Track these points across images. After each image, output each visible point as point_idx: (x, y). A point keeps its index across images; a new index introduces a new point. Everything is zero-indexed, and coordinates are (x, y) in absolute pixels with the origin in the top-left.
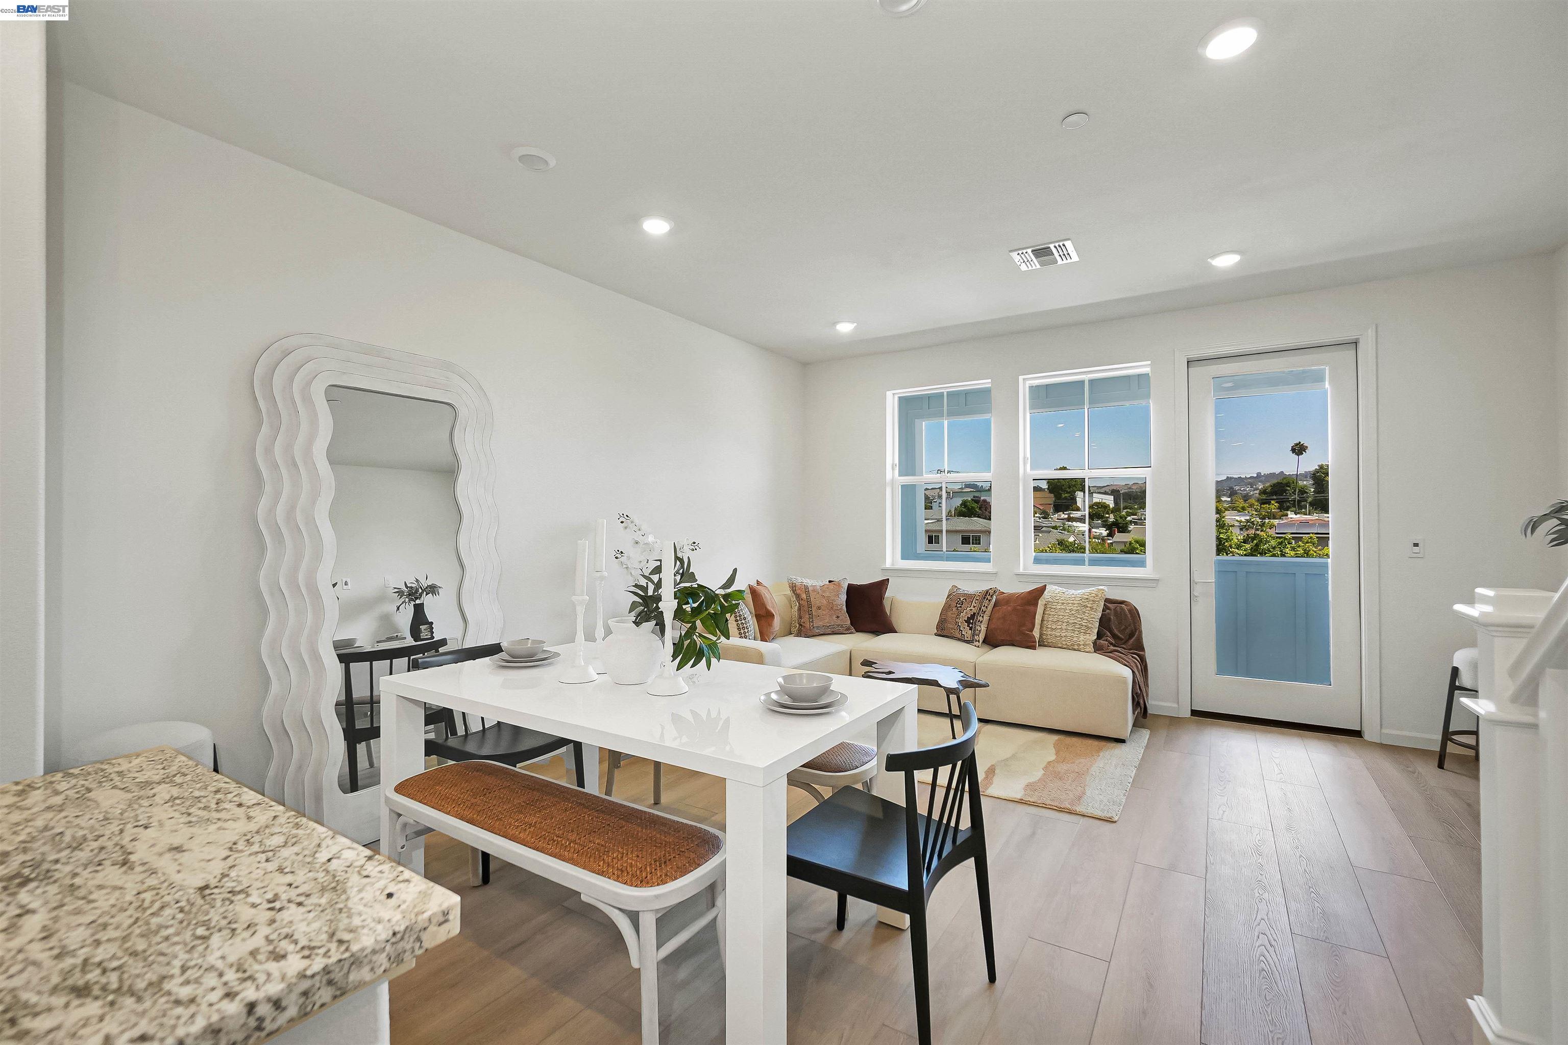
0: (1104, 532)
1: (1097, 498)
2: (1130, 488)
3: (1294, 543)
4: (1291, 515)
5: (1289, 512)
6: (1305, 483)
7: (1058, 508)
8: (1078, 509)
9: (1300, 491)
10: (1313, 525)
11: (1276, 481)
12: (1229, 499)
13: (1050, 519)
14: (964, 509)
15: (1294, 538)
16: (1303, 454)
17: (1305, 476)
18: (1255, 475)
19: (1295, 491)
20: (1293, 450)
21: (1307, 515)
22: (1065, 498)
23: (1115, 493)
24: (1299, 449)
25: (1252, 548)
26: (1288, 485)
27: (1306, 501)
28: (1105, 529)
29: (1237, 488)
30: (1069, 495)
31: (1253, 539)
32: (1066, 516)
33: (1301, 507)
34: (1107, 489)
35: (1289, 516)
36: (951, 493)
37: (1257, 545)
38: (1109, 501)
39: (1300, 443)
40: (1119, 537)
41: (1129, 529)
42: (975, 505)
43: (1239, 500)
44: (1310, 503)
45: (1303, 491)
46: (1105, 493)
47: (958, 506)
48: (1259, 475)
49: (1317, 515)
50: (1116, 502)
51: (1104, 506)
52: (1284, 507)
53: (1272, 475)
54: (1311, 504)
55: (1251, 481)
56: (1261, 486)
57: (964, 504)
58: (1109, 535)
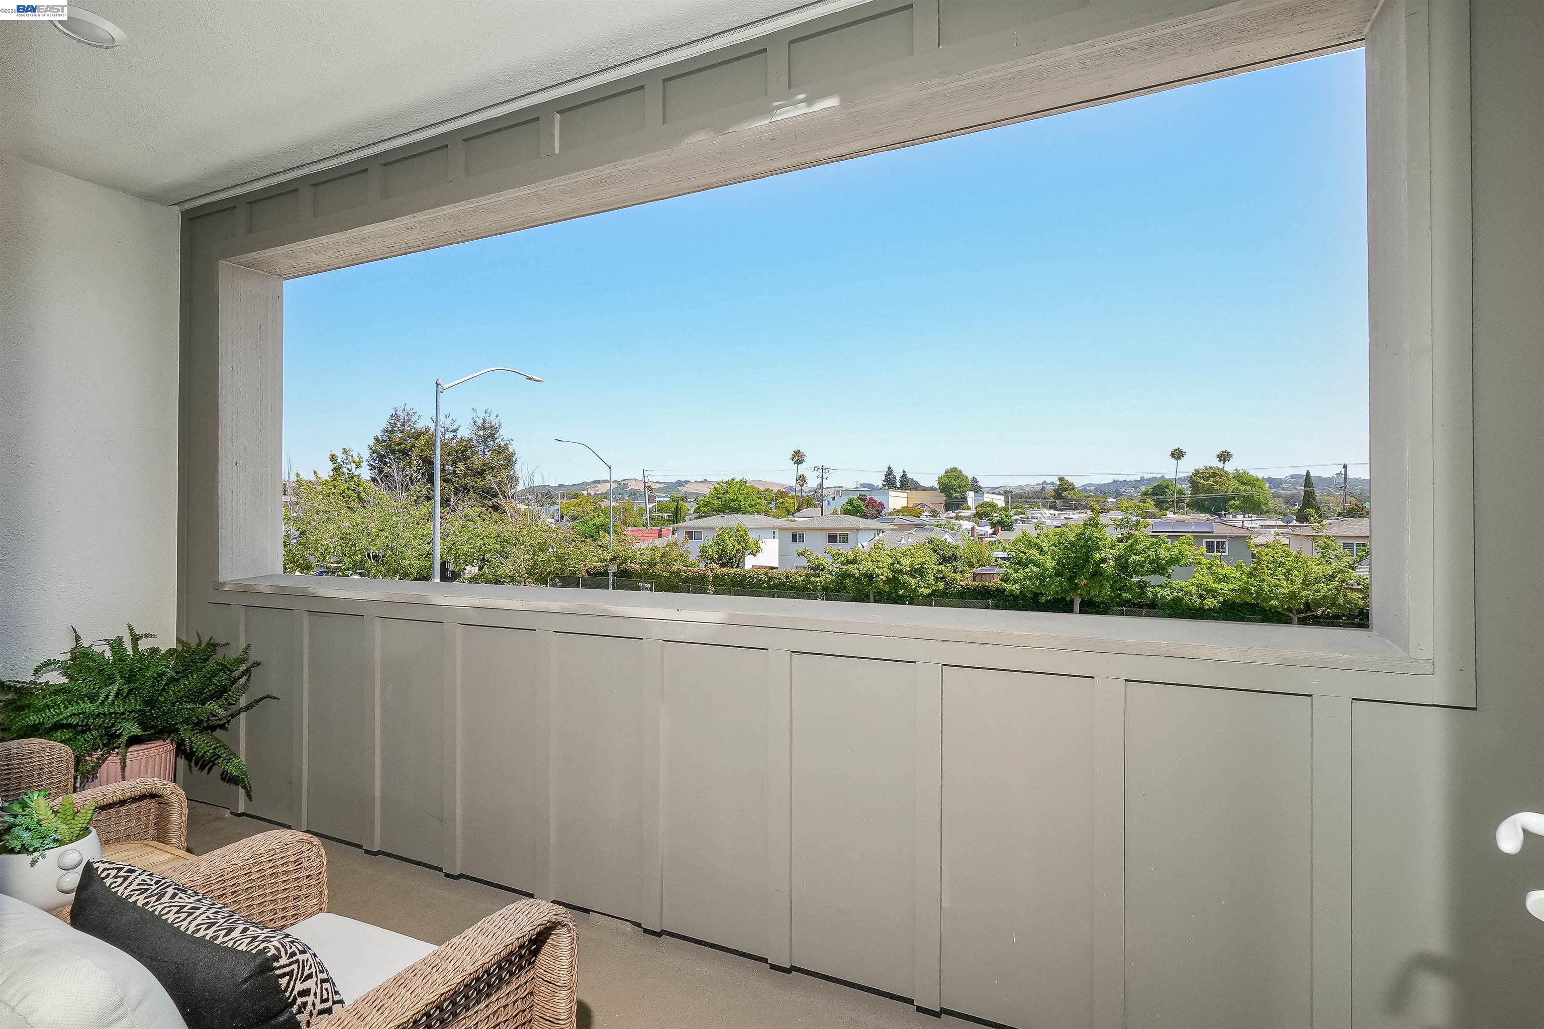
0: (989, 530)
1: (988, 498)
2: (1023, 489)
3: (1170, 543)
4: (1170, 515)
5: (1168, 512)
6: (1183, 486)
7: (948, 507)
8: (969, 509)
9: (1178, 492)
10: (1190, 524)
11: (1157, 484)
12: (1115, 500)
13: (938, 518)
14: (849, 507)
15: (1169, 537)
16: (1181, 458)
17: (1183, 480)
18: (1139, 479)
19: (1174, 492)
20: (1173, 455)
21: (1184, 515)
22: (956, 497)
23: (1007, 493)
24: (1178, 454)
25: (1126, 549)
26: (1167, 487)
27: (1184, 502)
28: (990, 527)
29: (1122, 490)
30: (960, 494)
31: (1128, 538)
32: (954, 515)
33: (1179, 508)
34: (1001, 490)
35: (1168, 516)
36: (841, 491)
37: (1132, 545)
38: (1000, 501)
39: (1179, 448)
40: (1002, 535)
41: (1014, 527)
42: (861, 503)
43: (1123, 501)
44: (1187, 503)
45: (1181, 493)
46: (999, 494)
47: (844, 505)
48: (1142, 479)
49: (1194, 515)
50: (1007, 502)
51: (993, 505)
52: (1161, 505)
53: (1154, 479)
54: (1188, 505)
55: (1135, 484)
56: (1143, 488)
57: (850, 502)
58: (994, 533)
